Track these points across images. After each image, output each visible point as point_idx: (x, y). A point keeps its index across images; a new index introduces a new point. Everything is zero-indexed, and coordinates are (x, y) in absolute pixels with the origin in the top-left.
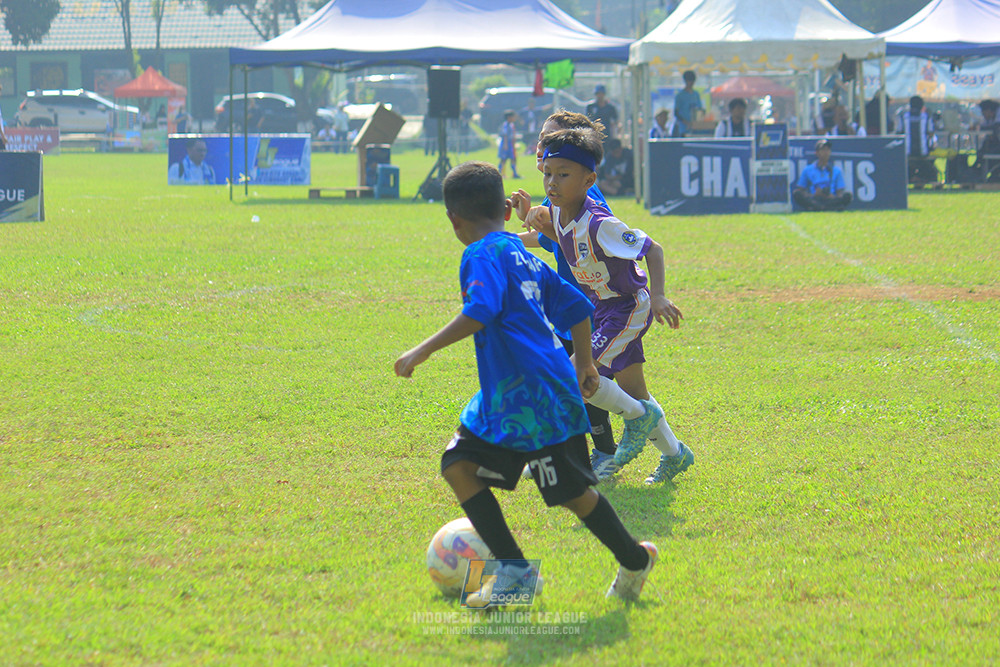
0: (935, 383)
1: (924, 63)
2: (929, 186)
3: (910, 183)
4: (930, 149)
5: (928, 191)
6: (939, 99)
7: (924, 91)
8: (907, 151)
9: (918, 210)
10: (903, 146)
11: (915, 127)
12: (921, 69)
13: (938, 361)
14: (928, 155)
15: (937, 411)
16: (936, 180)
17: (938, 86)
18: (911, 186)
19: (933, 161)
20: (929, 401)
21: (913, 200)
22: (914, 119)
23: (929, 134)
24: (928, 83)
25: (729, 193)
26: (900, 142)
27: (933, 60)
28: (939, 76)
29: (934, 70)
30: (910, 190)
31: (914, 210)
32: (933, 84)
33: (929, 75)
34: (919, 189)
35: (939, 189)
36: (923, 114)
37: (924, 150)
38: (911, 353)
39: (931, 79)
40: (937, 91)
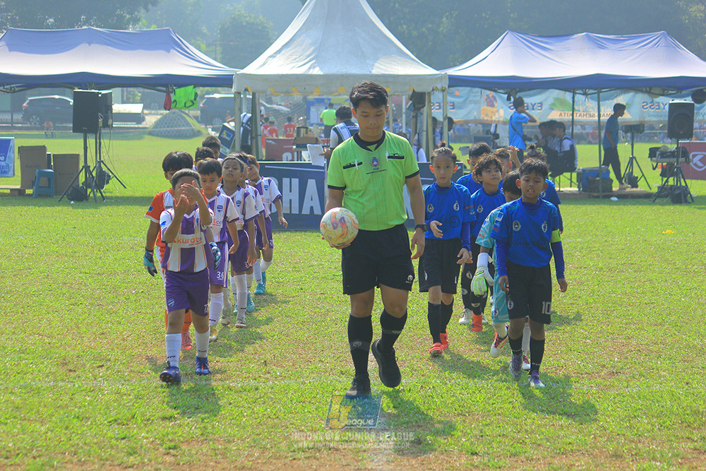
7: (487, 115)
12: (484, 97)
17: (498, 112)
24: (490, 109)
25: (306, 211)
29: (494, 99)
32: (494, 109)
33: (491, 103)
39: (492, 106)
40: (497, 115)
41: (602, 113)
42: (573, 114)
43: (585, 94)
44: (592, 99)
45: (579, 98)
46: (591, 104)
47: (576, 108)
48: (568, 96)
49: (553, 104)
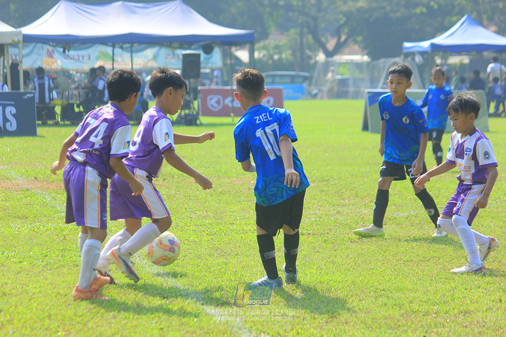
0: (47, 239)
1: (47, 47)
2: (50, 122)
3: (38, 120)
4: (51, 99)
5: (50, 125)
6: (57, 69)
7: (48, 64)
8: (37, 100)
9: (44, 137)
10: (33, 98)
11: (42, 86)
12: (45, 51)
13: (50, 226)
14: (50, 103)
15: (47, 256)
16: (55, 119)
17: (56, 62)
18: (40, 122)
19: (54, 108)
20: (42, 250)
21: (40, 130)
22: (41, 81)
23: (50, 90)
24: (50, 59)
26: (32, 95)
27: (53, 46)
28: (56, 55)
29: (53, 52)
30: (39, 125)
31: (40, 137)
32: (53, 60)
33: (50, 55)
34: (44, 124)
35: (57, 124)
36: (46, 78)
37: (47, 100)
38: (34, 221)
39: (52, 57)
40: (55, 64)
41: (134, 62)
42: (113, 64)
43: (122, 48)
44: (127, 51)
45: (118, 50)
46: (127, 56)
47: (116, 58)
48: (109, 50)
49: (99, 56)
